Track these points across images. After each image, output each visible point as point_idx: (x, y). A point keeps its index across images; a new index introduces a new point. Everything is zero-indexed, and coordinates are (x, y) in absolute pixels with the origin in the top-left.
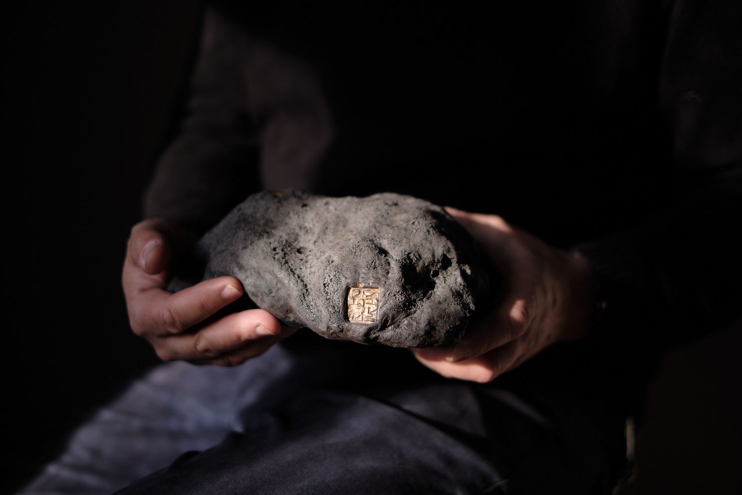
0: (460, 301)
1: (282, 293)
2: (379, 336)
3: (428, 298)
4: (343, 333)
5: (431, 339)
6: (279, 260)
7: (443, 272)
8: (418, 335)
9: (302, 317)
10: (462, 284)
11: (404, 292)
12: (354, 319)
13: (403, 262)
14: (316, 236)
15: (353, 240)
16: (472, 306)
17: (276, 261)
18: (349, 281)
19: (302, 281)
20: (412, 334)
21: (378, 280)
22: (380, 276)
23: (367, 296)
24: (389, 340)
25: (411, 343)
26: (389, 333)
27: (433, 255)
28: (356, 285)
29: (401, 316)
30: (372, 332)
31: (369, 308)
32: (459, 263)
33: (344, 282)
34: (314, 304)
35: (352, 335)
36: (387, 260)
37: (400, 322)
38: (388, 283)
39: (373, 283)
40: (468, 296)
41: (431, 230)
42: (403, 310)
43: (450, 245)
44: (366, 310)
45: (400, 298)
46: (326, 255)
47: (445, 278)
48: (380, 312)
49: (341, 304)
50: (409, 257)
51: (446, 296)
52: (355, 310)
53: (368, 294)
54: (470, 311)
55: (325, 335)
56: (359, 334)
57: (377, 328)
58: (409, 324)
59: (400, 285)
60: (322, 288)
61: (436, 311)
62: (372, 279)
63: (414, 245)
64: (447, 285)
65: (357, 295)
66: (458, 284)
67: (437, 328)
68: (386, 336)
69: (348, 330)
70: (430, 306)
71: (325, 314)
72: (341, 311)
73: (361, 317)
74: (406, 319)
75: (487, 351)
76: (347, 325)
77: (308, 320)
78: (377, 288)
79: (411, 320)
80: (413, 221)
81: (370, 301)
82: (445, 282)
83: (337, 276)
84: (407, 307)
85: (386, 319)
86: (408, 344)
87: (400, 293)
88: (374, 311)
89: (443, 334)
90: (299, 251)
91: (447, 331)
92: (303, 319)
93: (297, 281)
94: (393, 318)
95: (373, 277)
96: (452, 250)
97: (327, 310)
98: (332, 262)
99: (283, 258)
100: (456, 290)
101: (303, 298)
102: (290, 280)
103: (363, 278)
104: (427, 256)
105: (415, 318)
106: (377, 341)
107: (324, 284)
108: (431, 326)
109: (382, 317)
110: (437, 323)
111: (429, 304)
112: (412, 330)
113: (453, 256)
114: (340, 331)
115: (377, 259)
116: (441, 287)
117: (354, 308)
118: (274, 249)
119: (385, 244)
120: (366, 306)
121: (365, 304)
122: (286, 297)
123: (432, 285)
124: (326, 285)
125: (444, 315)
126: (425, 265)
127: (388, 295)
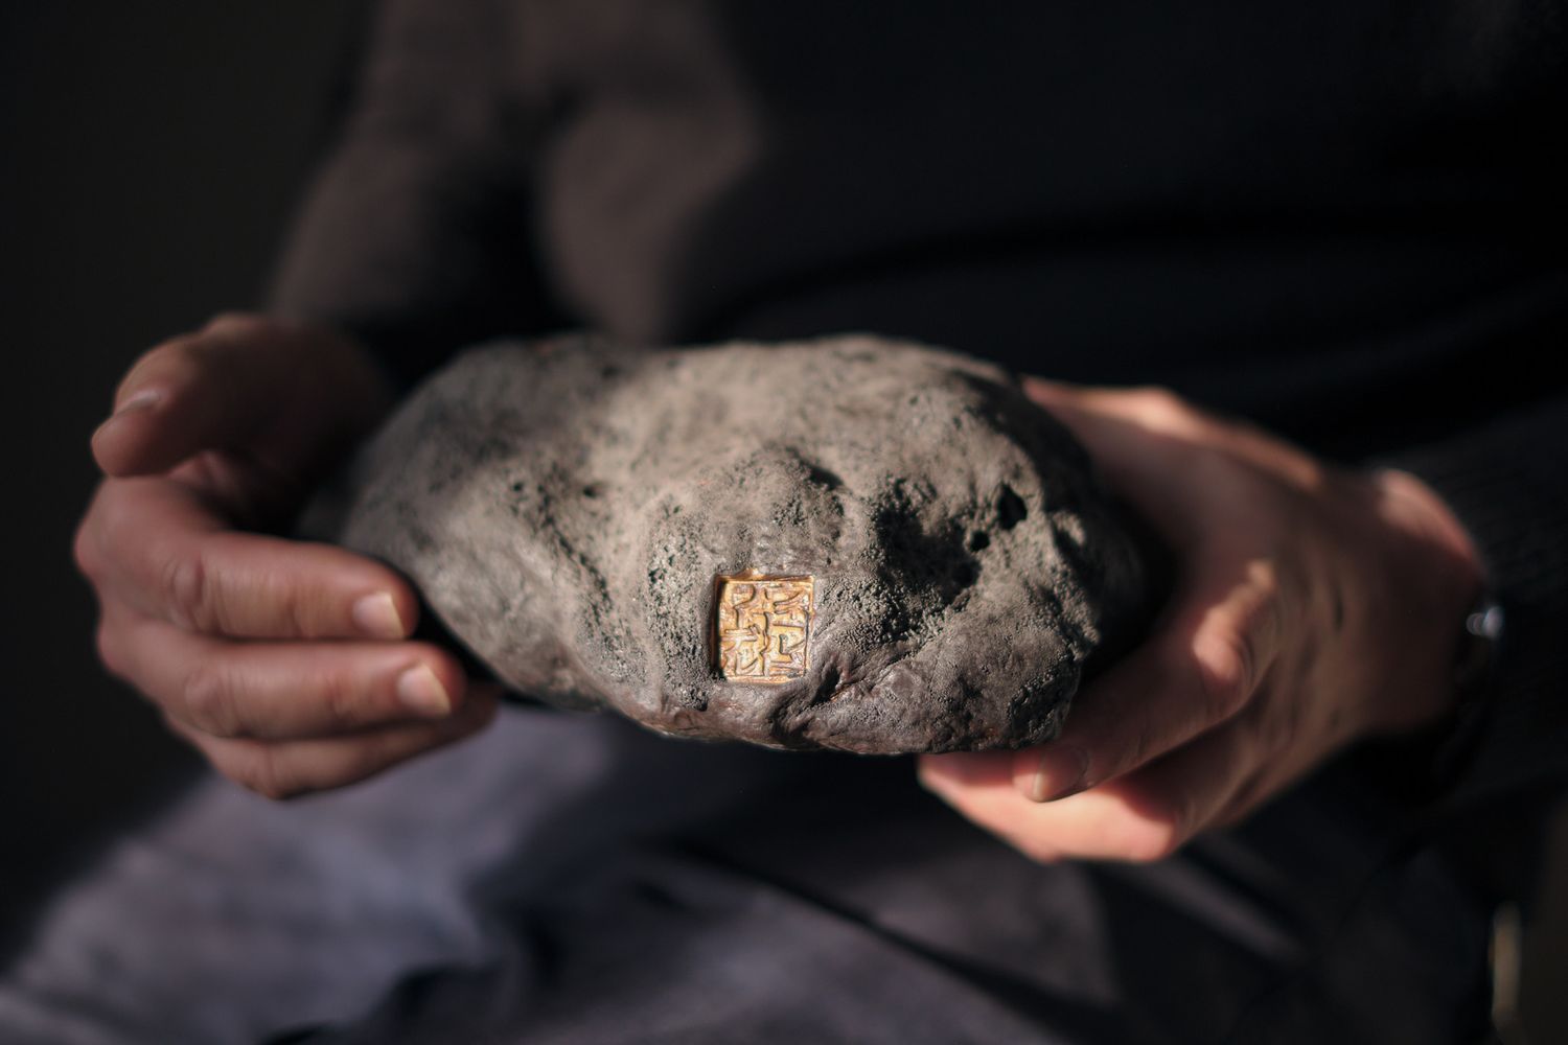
0: (1055, 615)
1: (538, 608)
2: (813, 718)
3: (959, 609)
4: (708, 713)
5: (967, 728)
6: (528, 516)
7: (1004, 535)
8: (928, 713)
9: (592, 673)
10: (1059, 568)
11: (883, 589)
12: (738, 672)
13: (881, 505)
14: (637, 449)
15: (739, 450)
16: (1089, 632)
17: (520, 517)
18: (724, 560)
19: (593, 570)
20: (909, 712)
21: (806, 555)
22: (813, 544)
23: (775, 604)
24: (844, 731)
25: (909, 738)
26: (842, 709)
27: (972, 488)
28: (741, 573)
29: (877, 659)
30: (790, 708)
31: (781, 637)
32: (1050, 508)
33: (708, 564)
34: (623, 634)
35: (733, 718)
36: (834, 498)
37: (874, 677)
38: (835, 563)
39: (793, 562)
40: (1078, 603)
41: (965, 419)
42: (882, 642)
43: (1020, 457)
44: (774, 644)
45: (874, 607)
46: (661, 495)
47: (1006, 552)
48: (816, 650)
49: (699, 627)
50: (899, 493)
51: (1010, 601)
52: (740, 647)
53: (779, 597)
54: (1084, 644)
55: (660, 722)
56: (754, 715)
57: (804, 697)
58: (902, 683)
59: (873, 566)
60: (646, 585)
61: (982, 643)
62: (790, 551)
63: (917, 459)
64: (1012, 571)
65: (745, 603)
66: (1047, 568)
67: (984, 693)
68: (834, 719)
69: (722, 705)
70: (964, 628)
71: (654, 662)
72: (699, 647)
73: (758, 665)
74: (894, 669)
75: (1138, 764)
76: (717, 688)
77: (606, 681)
78: (805, 578)
79: (906, 671)
80: (911, 394)
81: (785, 619)
82: (1008, 566)
83: (687, 547)
84: (895, 630)
85: (833, 667)
86: (899, 742)
87: (873, 590)
88: (795, 646)
89: (1003, 713)
90: (590, 492)
91: (1017, 704)
92: (595, 678)
93: (578, 572)
94: (853, 667)
95: (793, 547)
96: (1029, 473)
97: (658, 646)
98: (676, 510)
99: (541, 510)
100: (1037, 584)
101: (593, 617)
102: (556, 570)
103: (762, 550)
104: (953, 491)
105: (918, 664)
106: (810, 735)
107: (652, 574)
108: (967, 687)
109: (819, 660)
110: (984, 678)
111: (960, 624)
112: (910, 700)
113: (1030, 490)
114: (697, 708)
115: (803, 495)
116: (996, 576)
117: (738, 640)
118: (518, 487)
119: (832, 459)
120: (774, 632)
121: (771, 627)
122: (550, 619)
123: (968, 575)
124: (656, 576)
125: (1007, 657)
126: (946, 515)
127: (836, 598)
